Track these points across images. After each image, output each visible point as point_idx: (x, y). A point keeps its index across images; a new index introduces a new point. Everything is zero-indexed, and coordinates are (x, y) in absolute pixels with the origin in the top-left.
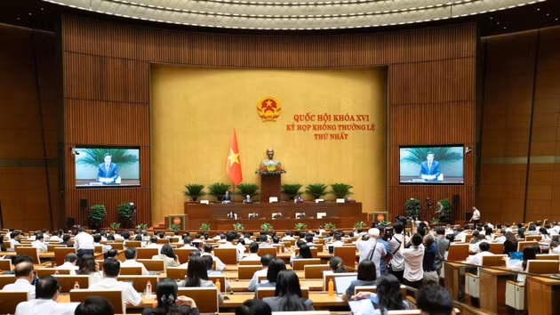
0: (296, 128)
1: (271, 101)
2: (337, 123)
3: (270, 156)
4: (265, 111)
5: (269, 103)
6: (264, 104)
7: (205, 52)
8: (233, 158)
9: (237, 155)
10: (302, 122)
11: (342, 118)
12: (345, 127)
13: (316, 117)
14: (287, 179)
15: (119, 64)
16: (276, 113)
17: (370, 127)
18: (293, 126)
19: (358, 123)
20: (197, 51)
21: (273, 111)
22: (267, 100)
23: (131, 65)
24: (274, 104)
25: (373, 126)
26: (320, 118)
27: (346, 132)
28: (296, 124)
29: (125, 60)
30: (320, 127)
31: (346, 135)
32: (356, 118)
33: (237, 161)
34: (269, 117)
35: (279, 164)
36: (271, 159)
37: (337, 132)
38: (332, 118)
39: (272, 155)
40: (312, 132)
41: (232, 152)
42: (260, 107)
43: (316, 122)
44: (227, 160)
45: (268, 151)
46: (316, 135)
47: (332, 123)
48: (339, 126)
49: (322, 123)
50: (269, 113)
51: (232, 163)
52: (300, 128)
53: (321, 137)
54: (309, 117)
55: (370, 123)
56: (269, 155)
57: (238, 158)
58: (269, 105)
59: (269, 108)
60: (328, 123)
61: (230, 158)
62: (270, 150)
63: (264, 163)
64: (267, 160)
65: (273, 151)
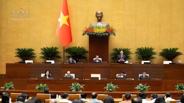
3: (99, 18)
8: (62, 20)
9: (67, 17)
33: (67, 24)
35: (108, 26)
36: (99, 21)
39: (101, 17)
41: (62, 14)
44: (58, 23)
45: (97, 14)
51: (61, 26)
56: (97, 17)
57: (68, 20)
61: (60, 20)
62: (99, 12)
63: (93, 25)
64: (96, 22)
65: (102, 13)
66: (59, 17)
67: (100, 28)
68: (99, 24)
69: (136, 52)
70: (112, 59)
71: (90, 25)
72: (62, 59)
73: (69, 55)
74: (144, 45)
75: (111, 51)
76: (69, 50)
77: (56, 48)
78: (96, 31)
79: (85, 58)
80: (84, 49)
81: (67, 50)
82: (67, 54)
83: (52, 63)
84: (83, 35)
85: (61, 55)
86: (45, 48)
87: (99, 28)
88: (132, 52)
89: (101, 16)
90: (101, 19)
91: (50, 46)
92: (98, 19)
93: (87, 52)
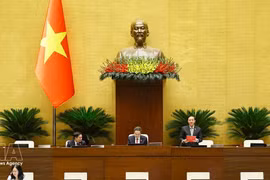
8: (51, 43)
9: (62, 36)
14: (180, 96)
33: (62, 52)
35: (161, 57)
39: (145, 35)
41: (49, 29)
44: (39, 49)
45: (134, 27)
57: (65, 43)
61: (43, 43)
62: (139, 24)
63: (124, 54)
64: (132, 48)
65: (145, 27)
66: (43, 35)
67: (142, 61)
68: (141, 53)
69: (229, 120)
70: (172, 135)
71: (118, 56)
72: (50, 138)
73: (67, 127)
74: (246, 104)
75: (168, 117)
76: (66, 116)
77: (35, 111)
78: (134, 69)
79: (106, 134)
80: (103, 113)
81: (61, 115)
82: (62, 126)
83: (30, 147)
84: (102, 78)
85: (48, 127)
86: (7, 112)
87: (140, 61)
88: (218, 120)
89: (145, 33)
90: (144, 39)
91: (19, 106)
92: (136, 40)
93: (111, 120)
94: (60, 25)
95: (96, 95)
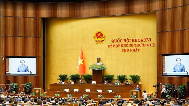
0: (112, 46)
1: (100, 33)
2: (134, 43)
4: (97, 38)
5: (99, 34)
6: (97, 35)
7: (68, 11)
8: (80, 62)
9: (83, 60)
10: (116, 43)
11: (136, 40)
12: (138, 45)
13: (123, 41)
15: (27, 19)
16: (103, 39)
17: (152, 45)
18: (111, 45)
19: (145, 43)
20: (64, 11)
21: (101, 38)
22: (98, 33)
23: (33, 20)
24: (102, 35)
25: (153, 44)
26: (125, 41)
27: (139, 48)
28: (113, 44)
29: (30, 18)
30: (125, 46)
31: (139, 49)
32: (144, 40)
33: (82, 64)
34: (99, 41)
37: (134, 48)
38: (131, 41)
40: (120, 48)
41: (80, 59)
42: (95, 37)
43: (123, 43)
44: (78, 63)
46: (123, 50)
47: (131, 43)
48: (135, 44)
49: (126, 43)
50: (99, 39)
51: (79, 64)
52: (114, 46)
53: (125, 50)
54: (119, 40)
55: (152, 43)
56: (97, 60)
57: (83, 62)
58: (99, 35)
59: (99, 37)
60: (129, 43)
61: (79, 62)
62: (98, 58)
64: (96, 63)
65: (100, 58)
74: (121, 74)
90: (99, 61)
94: (82, 58)
95: (90, 72)
